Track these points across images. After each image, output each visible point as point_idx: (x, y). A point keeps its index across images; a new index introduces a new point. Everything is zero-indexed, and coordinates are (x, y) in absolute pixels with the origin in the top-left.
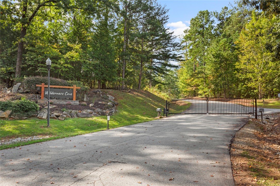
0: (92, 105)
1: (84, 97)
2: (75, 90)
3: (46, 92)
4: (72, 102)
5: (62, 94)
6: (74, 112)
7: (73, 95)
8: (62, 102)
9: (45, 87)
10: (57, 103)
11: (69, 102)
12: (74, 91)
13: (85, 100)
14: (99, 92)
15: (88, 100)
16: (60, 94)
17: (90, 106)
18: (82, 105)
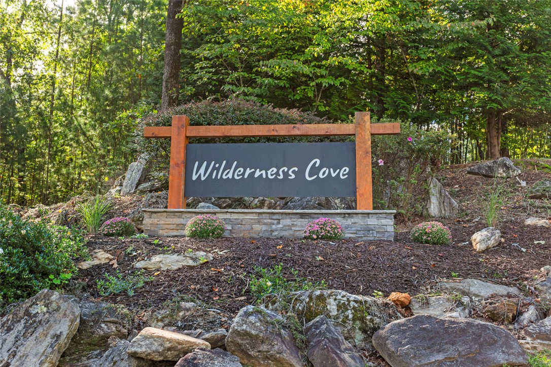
0: (492, 242)
1: (427, 192)
2: (364, 144)
3: (197, 163)
4: (349, 221)
5: (286, 174)
6: (342, 307)
7: (353, 174)
8: (287, 221)
9: (190, 140)
10: (257, 227)
11: (322, 220)
12: (359, 153)
13: (434, 208)
14: (508, 168)
15: (452, 208)
16: (277, 174)
17: (478, 247)
18: (417, 240)
